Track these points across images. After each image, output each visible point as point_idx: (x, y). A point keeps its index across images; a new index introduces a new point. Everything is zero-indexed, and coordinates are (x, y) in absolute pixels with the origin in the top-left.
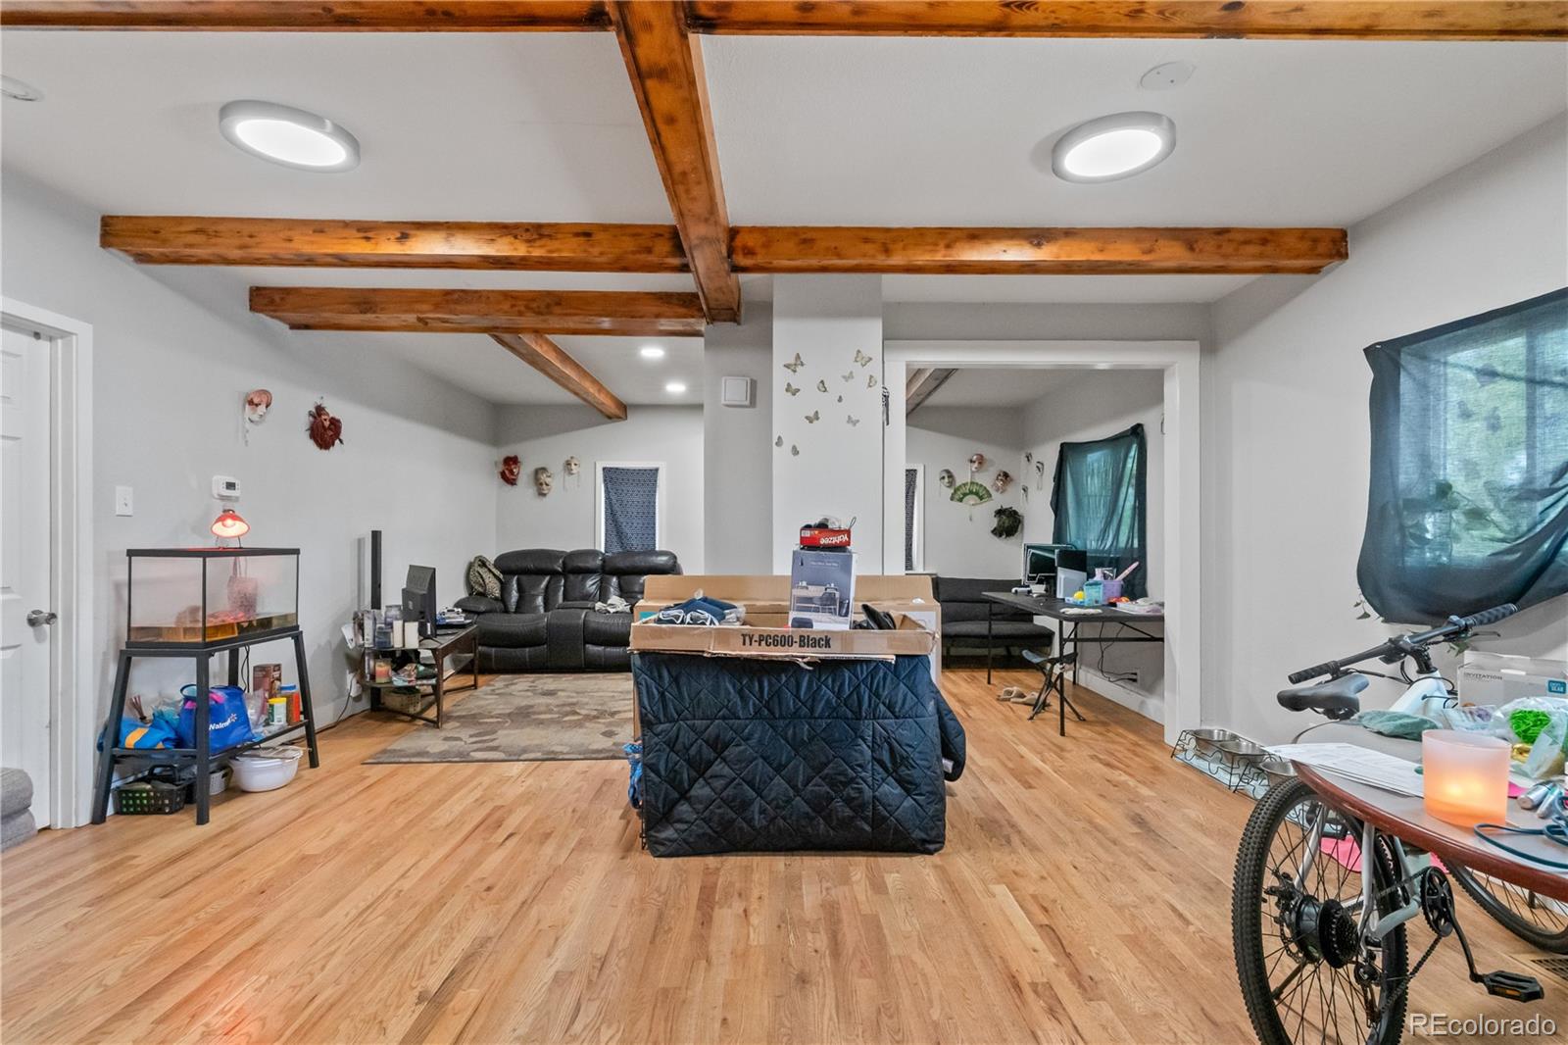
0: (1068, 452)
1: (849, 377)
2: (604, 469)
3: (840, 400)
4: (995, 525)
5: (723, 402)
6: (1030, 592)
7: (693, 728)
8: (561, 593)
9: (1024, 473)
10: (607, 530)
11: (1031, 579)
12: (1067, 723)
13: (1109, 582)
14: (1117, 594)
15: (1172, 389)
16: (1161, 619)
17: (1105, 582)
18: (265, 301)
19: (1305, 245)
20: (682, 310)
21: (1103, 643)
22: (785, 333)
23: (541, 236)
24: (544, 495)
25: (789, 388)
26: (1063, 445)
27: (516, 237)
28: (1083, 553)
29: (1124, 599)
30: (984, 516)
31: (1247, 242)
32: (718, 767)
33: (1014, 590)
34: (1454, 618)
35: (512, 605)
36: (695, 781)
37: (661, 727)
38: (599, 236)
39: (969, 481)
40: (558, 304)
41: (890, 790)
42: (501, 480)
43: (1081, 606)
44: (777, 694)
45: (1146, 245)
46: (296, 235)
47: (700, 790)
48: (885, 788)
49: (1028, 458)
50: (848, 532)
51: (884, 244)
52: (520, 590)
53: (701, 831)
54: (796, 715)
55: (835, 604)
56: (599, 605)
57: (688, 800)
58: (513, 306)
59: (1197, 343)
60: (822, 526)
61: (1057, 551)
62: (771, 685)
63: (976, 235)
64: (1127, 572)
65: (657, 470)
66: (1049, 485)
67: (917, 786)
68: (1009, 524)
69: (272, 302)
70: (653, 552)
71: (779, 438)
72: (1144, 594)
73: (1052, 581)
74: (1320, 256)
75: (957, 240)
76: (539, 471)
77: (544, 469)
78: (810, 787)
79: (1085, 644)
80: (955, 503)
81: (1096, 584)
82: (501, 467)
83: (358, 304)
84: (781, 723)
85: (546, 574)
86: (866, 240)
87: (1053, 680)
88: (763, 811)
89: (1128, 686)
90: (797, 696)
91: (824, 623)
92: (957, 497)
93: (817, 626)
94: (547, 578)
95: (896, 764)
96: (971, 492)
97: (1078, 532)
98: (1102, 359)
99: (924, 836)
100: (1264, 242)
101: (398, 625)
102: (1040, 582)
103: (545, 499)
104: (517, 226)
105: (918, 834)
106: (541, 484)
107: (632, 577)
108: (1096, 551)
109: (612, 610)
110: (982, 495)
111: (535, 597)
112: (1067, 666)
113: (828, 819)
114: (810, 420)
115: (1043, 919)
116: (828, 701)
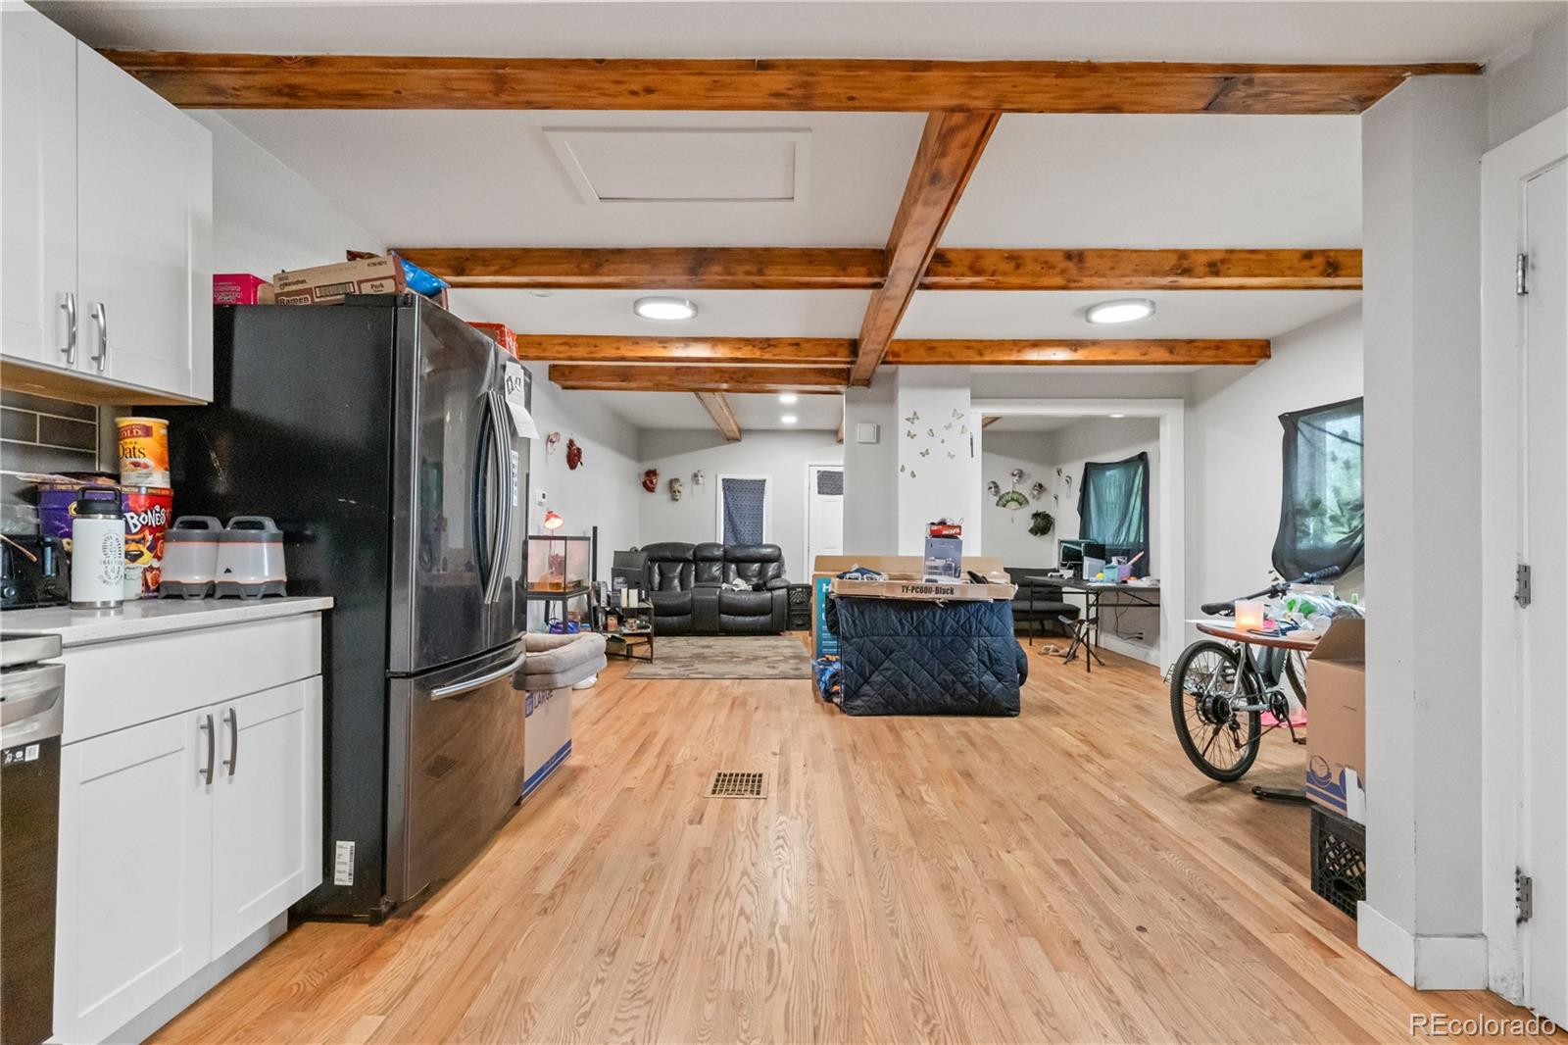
0: (1091, 470)
1: (948, 427)
2: (723, 480)
3: (943, 442)
4: (1032, 525)
5: (858, 440)
6: (1061, 576)
7: (873, 642)
8: (692, 578)
9: (1054, 484)
10: (725, 529)
11: (1064, 565)
12: (1091, 666)
13: (1122, 566)
14: (1128, 575)
15: (1165, 430)
16: (1158, 590)
17: (1119, 566)
18: (559, 374)
19: (1244, 350)
20: (834, 380)
21: (1118, 608)
22: (907, 399)
23: (769, 346)
24: (677, 500)
25: (909, 434)
26: (1087, 464)
27: (754, 346)
28: (1103, 546)
29: (1133, 578)
30: (1024, 518)
31: (1206, 348)
32: (886, 664)
33: (1049, 575)
34: (1306, 574)
35: (656, 587)
36: (874, 672)
37: (854, 640)
38: (804, 345)
39: (1011, 491)
40: (751, 376)
41: (988, 678)
42: (644, 489)
43: (1102, 581)
44: (922, 622)
45: (1144, 350)
46: (621, 345)
47: (876, 678)
48: (985, 677)
49: (1059, 472)
50: (960, 527)
51: (980, 350)
52: (661, 574)
53: (876, 701)
54: (933, 635)
55: (952, 570)
56: (724, 586)
57: (868, 683)
58: (721, 377)
59: (1182, 401)
60: (943, 523)
61: (1083, 545)
62: (918, 617)
63: (1036, 344)
64: (1135, 559)
65: (764, 481)
66: (1077, 495)
67: (1004, 677)
68: (1043, 525)
69: (563, 374)
70: (761, 545)
71: (903, 466)
72: (1147, 574)
73: (1079, 568)
74: (1252, 356)
75: (1024, 348)
76: (672, 482)
77: (677, 480)
78: (941, 676)
79: (1105, 608)
80: (1000, 508)
81: (1113, 567)
82: (643, 478)
83: (619, 376)
84: (925, 639)
85: (681, 562)
86: (968, 348)
87: (1081, 636)
88: (914, 690)
89: (1136, 643)
90: (934, 623)
91: (944, 581)
92: (1001, 503)
93: (939, 582)
94: (681, 565)
95: (991, 662)
96: (1013, 499)
97: (1099, 531)
98: (1117, 412)
99: (1008, 706)
100: (1218, 348)
101: (624, 591)
102: (1070, 568)
103: (677, 503)
104: (755, 340)
105: (1005, 704)
106: (675, 492)
107: (746, 565)
108: (1112, 545)
109: (737, 589)
110: (1022, 501)
111: (674, 578)
112: (1091, 626)
113: (952, 696)
114: (923, 455)
115: (1082, 738)
116: (951, 627)
